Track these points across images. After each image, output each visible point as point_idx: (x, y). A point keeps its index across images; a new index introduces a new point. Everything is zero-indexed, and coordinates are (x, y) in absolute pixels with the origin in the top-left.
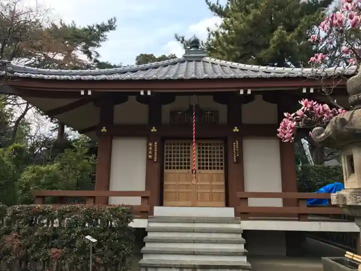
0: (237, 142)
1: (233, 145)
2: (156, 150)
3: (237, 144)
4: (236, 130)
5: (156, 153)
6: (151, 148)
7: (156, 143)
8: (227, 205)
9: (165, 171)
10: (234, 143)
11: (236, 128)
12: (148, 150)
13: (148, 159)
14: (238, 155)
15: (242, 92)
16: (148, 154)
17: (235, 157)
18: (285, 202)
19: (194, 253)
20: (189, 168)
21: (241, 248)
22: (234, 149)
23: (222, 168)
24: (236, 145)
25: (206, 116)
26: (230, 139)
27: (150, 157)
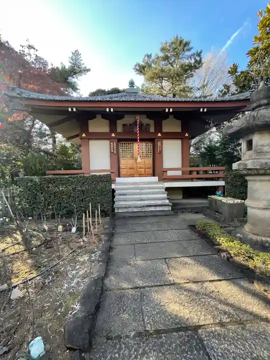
2: (115, 147)
3: (160, 143)
4: (159, 135)
5: (115, 149)
7: (115, 143)
8: (154, 175)
9: (120, 159)
10: (158, 143)
12: (111, 147)
14: (160, 149)
15: (167, 110)
18: (183, 173)
19: (142, 200)
20: (133, 157)
21: (165, 196)
22: (158, 146)
23: (151, 157)
26: (156, 140)
27: (112, 151)
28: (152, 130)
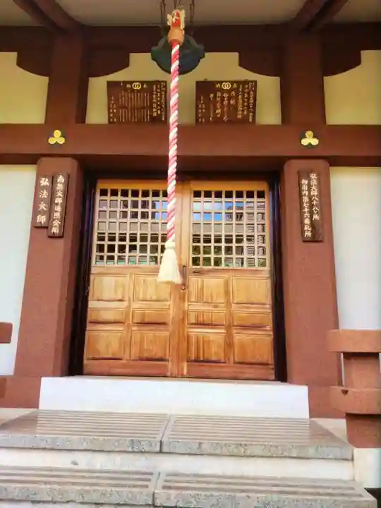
0: (313, 176)
1: (300, 185)
2: (59, 200)
3: (314, 182)
4: (310, 140)
5: (58, 208)
6: (45, 194)
7: (61, 179)
8: (282, 375)
9: (97, 266)
10: (305, 182)
11: (309, 133)
12: (37, 201)
13: (36, 227)
14: (316, 217)
16: (36, 212)
17: (307, 221)
22: (306, 199)
23: (263, 264)
24: (309, 186)
25: (219, 94)
26: (291, 169)
27: (42, 219)
28: (269, 113)
